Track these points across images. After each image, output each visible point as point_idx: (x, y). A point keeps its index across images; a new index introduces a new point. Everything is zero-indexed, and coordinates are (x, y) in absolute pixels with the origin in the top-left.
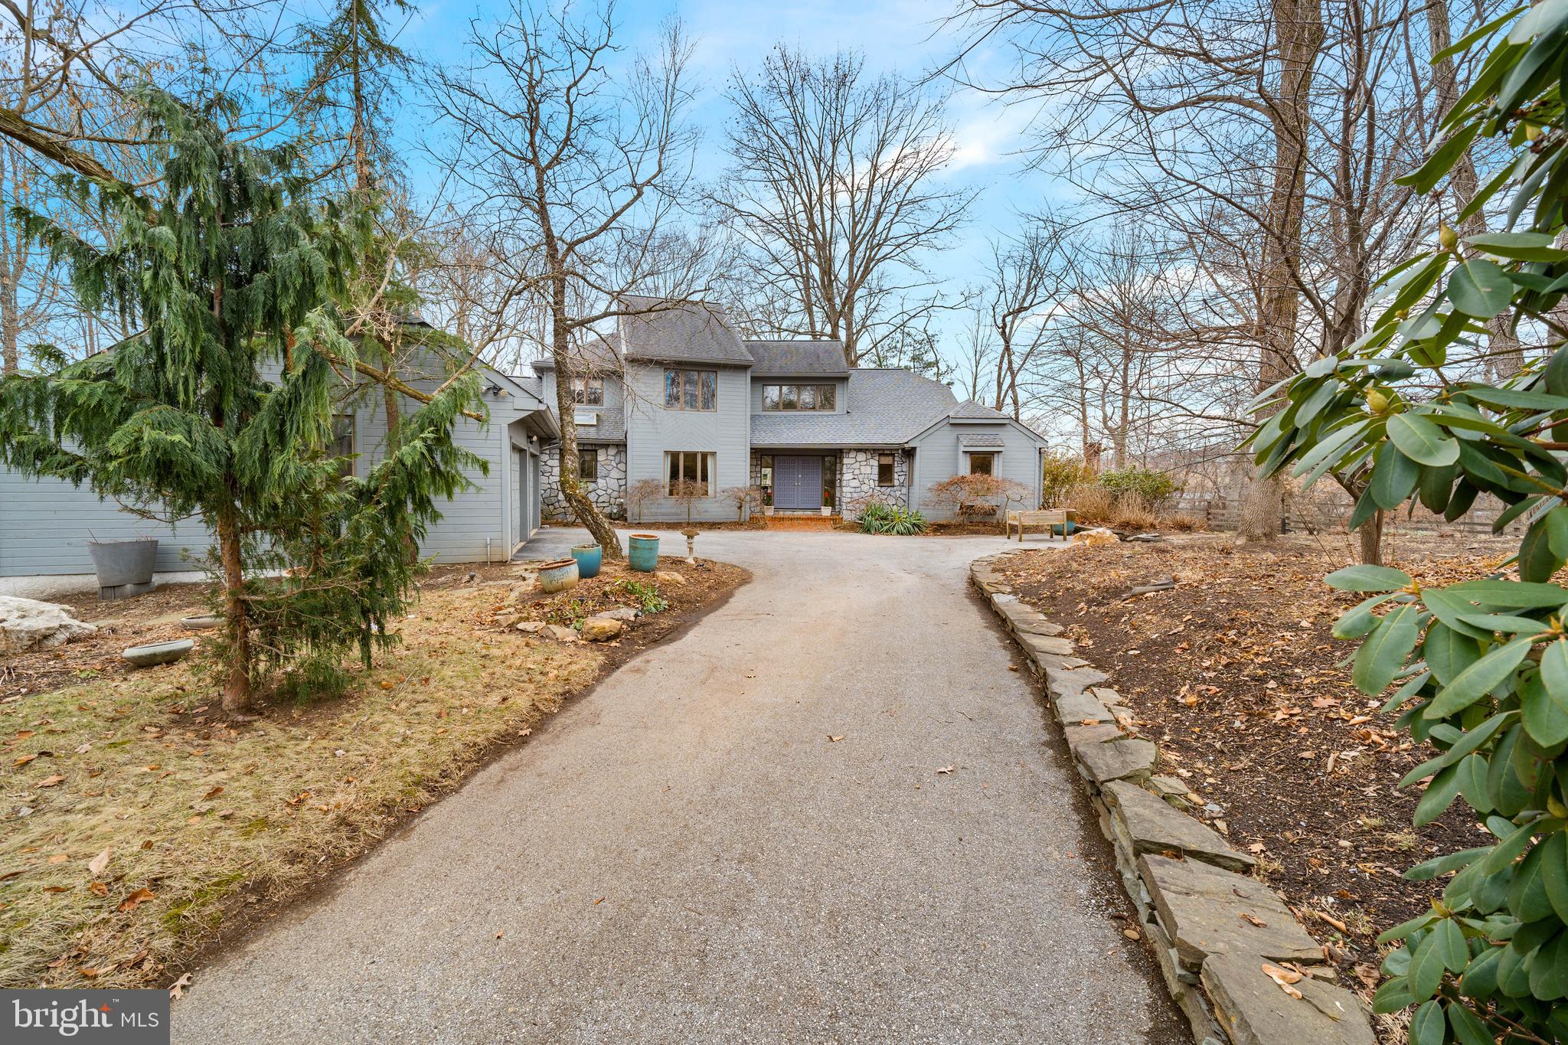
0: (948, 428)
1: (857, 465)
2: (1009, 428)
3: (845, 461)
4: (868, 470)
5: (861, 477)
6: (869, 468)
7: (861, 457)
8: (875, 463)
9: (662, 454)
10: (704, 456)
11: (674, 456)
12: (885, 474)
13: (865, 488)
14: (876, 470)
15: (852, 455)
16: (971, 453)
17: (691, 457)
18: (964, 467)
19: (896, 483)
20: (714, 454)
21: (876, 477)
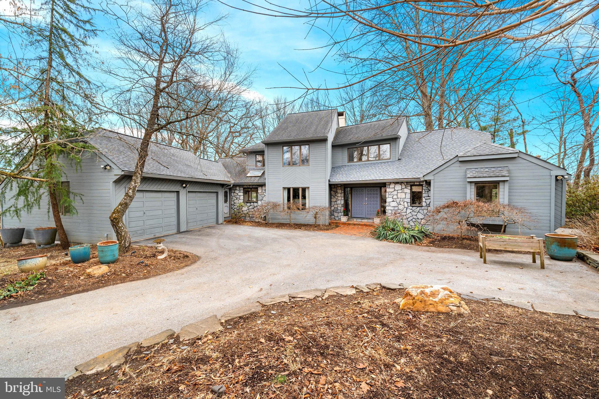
0: (458, 164)
1: (395, 193)
2: (519, 160)
3: (388, 190)
4: (403, 195)
5: (398, 200)
6: (406, 194)
7: (398, 187)
8: (408, 191)
9: (282, 189)
10: (304, 190)
11: (289, 190)
12: (416, 198)
13: (401, 207)
14: (408, 196)
15: (392, 186)
16: (476, 183)
17: (296, 190)
18: (471, 193)
19: (424, 204)
20: (308, 188)
21: (409, 200)
